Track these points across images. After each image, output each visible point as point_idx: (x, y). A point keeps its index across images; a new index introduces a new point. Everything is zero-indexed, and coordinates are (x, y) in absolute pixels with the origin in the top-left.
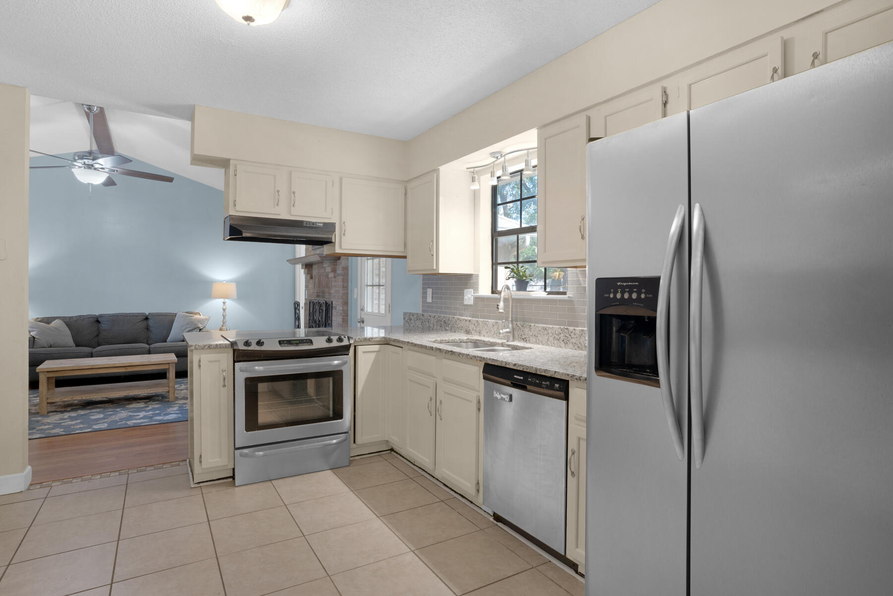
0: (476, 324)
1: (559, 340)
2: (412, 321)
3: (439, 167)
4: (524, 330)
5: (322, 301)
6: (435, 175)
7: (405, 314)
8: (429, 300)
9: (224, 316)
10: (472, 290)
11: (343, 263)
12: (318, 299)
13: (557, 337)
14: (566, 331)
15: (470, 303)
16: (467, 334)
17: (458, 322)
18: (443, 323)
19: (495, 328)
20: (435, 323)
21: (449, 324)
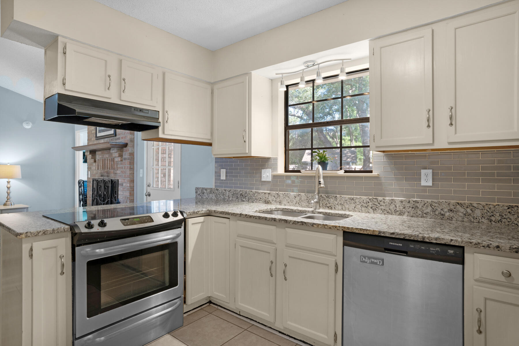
0: (276, 196)
1: (367, 207)
2: (206, 194)
3: (252, 72)
4: (329, 200)
5: (106, 179)
6: (247, 77)
7: (197, 189)
8: (223, 177)
9: (8, 194)
10: (271, 170)
11: (130, 150)
12: (102, 178)
13: (365, 205)
14: (375, 200)
15: (268, 180)
16: (266, 203)
17: (256, 195)
18: (240, 195)
19: (298, 199)
20: (231, 195)
21: (246, 196)
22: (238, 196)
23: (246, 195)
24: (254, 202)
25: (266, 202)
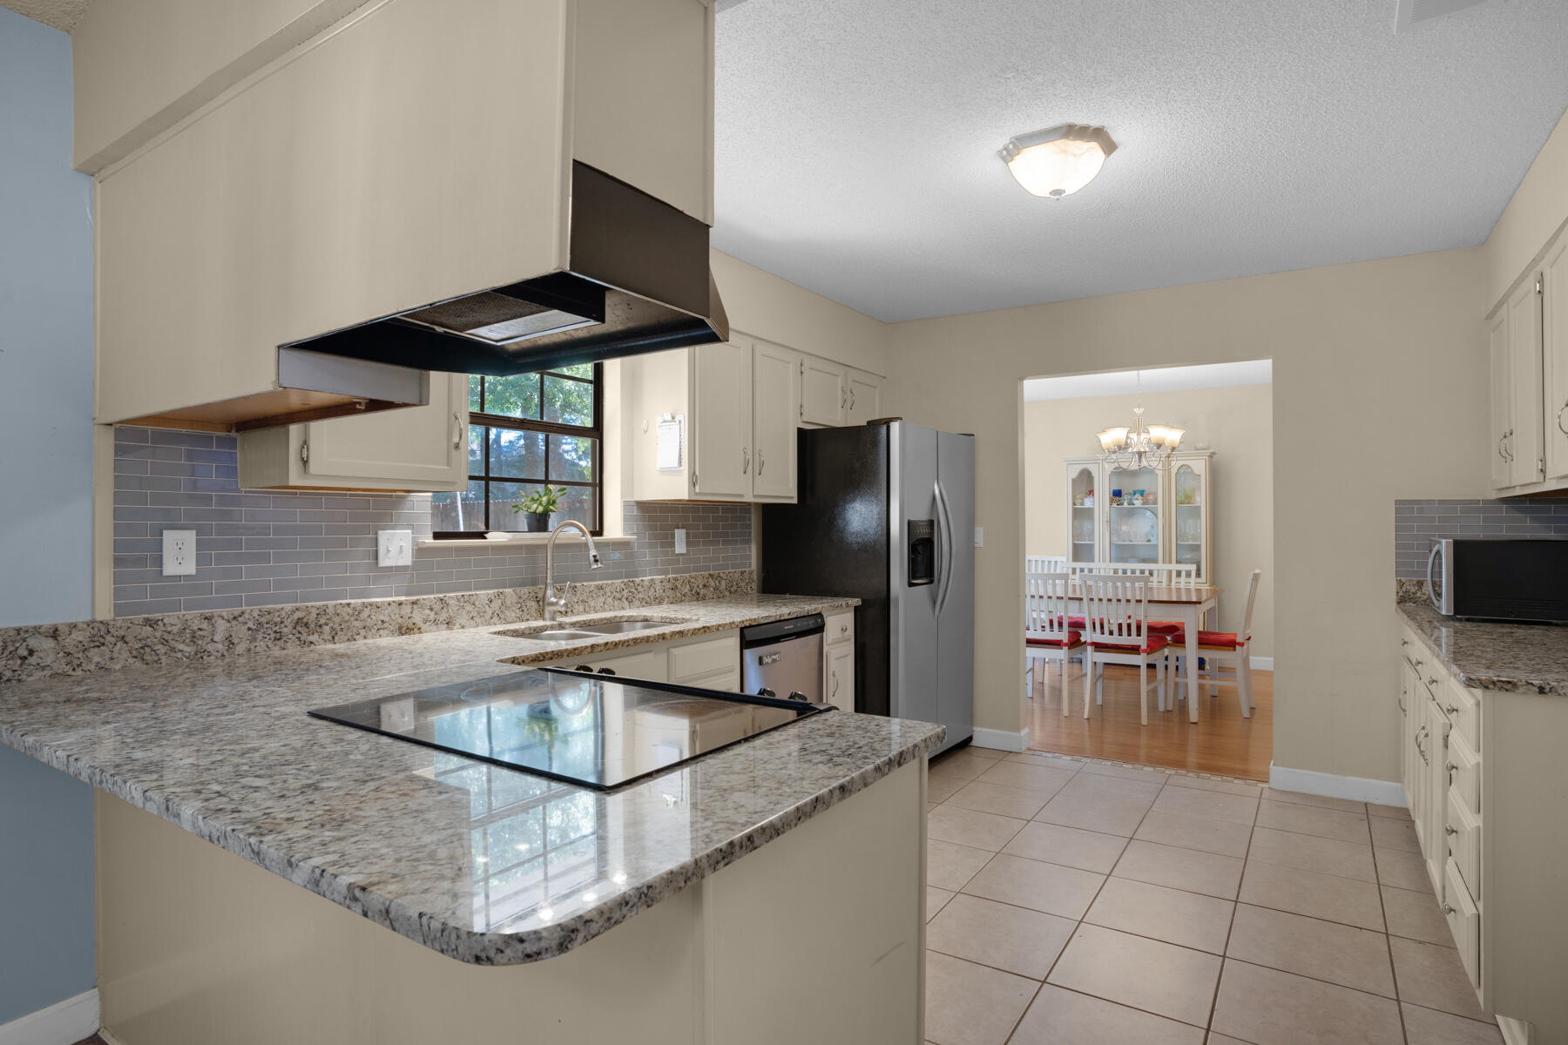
8: (181, 564)
10: (410, 531)
15: (401, 563)
16: (403, 635)
17: (366, 612)
18: (290, 627)
19: (496, 604)
20: (241, 632)
21: (320, 626)
22: (285, 630)
23: (322, 621)
24: (357, 637)
25: (404, 629)
